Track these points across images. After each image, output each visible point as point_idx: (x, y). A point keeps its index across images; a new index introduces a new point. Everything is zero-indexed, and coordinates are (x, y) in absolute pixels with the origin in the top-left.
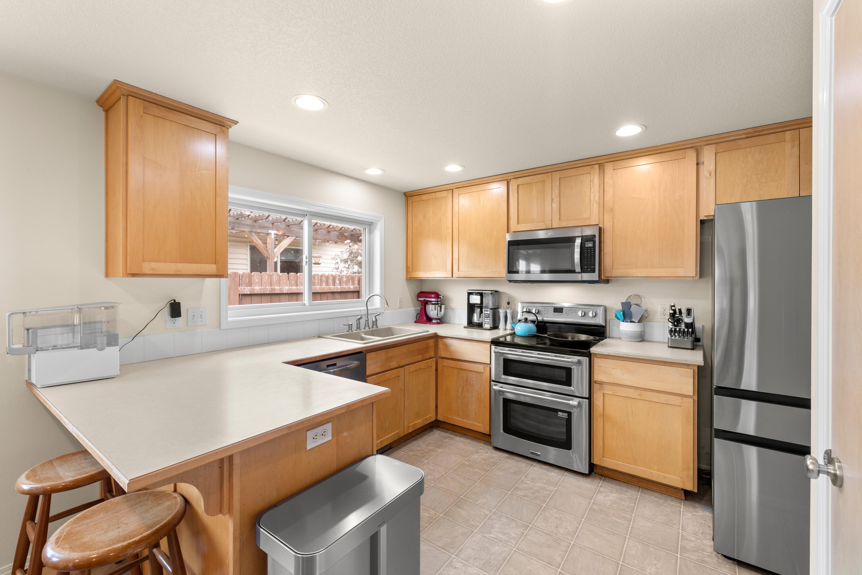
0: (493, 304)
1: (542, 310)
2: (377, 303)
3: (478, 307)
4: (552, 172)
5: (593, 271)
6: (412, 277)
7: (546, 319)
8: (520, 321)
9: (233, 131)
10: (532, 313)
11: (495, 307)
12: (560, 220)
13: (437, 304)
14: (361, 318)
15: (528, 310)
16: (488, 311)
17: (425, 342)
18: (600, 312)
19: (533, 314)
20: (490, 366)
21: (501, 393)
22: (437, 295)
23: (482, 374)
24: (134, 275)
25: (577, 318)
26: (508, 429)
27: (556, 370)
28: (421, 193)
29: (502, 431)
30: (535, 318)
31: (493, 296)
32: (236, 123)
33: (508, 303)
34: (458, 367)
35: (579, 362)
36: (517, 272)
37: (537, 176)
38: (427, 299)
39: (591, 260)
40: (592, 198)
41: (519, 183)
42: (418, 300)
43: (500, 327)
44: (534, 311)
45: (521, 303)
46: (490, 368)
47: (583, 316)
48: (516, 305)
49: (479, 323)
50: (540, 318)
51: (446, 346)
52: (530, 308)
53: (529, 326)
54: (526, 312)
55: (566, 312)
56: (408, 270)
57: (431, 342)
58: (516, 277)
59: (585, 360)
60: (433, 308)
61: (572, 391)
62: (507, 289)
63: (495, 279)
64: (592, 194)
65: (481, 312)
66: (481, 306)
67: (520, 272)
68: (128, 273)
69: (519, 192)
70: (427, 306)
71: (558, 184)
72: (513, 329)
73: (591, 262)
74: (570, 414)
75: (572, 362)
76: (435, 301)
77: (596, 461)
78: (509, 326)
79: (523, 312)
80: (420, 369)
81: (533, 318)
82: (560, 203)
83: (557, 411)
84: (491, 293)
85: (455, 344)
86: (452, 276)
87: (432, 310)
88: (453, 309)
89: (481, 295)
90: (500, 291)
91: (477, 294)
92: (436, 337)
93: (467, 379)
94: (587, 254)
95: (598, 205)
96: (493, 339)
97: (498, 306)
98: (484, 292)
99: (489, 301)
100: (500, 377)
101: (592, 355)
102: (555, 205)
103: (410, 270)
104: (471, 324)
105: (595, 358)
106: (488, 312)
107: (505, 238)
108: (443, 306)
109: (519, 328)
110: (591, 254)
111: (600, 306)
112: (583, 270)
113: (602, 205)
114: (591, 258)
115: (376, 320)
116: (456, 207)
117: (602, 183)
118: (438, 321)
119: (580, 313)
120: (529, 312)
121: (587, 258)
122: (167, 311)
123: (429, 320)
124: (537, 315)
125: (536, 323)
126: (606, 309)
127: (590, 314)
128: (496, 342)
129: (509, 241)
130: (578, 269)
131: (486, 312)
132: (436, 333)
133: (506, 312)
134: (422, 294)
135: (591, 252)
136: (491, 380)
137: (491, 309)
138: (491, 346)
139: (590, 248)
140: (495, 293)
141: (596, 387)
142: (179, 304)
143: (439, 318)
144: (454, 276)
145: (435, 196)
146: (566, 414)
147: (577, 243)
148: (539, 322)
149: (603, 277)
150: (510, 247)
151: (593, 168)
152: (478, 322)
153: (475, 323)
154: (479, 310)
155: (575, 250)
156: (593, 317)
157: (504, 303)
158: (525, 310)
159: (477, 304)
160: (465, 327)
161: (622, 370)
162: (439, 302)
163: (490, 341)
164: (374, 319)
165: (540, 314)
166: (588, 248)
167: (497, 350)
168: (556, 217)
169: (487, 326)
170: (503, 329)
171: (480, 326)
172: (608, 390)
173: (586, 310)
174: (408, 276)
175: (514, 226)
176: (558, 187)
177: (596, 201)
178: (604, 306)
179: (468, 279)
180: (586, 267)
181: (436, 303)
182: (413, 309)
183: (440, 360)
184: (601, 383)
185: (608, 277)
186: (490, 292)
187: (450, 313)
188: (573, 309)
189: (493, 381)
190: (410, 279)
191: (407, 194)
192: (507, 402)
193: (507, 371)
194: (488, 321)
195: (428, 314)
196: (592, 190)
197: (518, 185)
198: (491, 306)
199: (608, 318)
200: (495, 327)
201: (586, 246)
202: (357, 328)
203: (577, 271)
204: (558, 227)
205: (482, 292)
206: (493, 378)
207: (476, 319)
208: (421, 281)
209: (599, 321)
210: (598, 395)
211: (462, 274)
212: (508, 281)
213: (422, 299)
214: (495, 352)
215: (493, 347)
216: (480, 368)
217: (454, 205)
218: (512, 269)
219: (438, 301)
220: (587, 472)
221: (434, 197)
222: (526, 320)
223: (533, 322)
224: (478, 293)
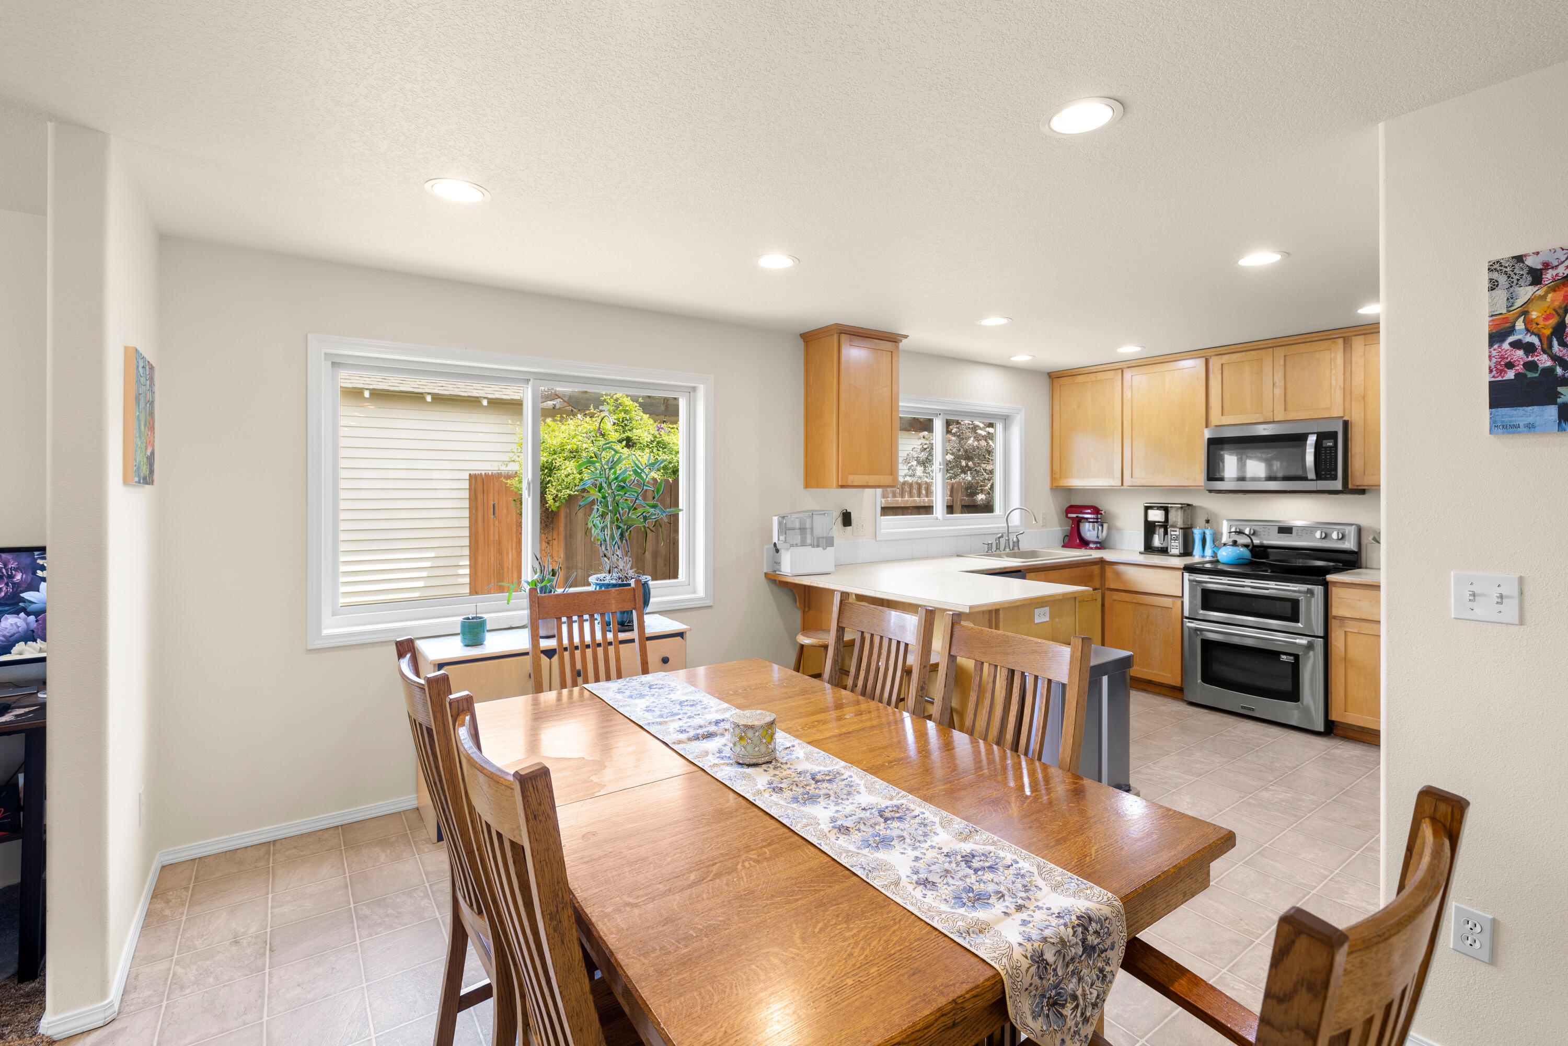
0: (1184, 522)
1: (1260, 530)
2: (1016, 519)
3: (1161, 526)
4: (1273, 347)
5: (1335, 478)
6: (1061, 485)
7: (1266, 542)
8: (1225, 545)
9: (904, 344)
10: (1244, 534)
11: (1187, 526)
12: (1285, 410)
13: (1097, 522)
14: (1002, 536)
15: (1238, 530)
16: (1176, 531)
17: (1088, 568)
18: (1352, 532)
19: (1246, 535)
20: (1182, 599)
21: (1198, 633)
22: (1096, 511)
23: (1170, 610)
24: (842, 487)
25: (1315, 541)
26: (1208, 678)
27: (1278, 602)
28: (1074, 374)
29: (1199, 681)
30: (1250, 541)
31: (1185, 510)
32: (906, 337)
33: (1208, 521)
34: (1135, 601)
35: (1311, 592)
36: (1222, 479)
37: (1252, 352)
38: (1081, 515)
39: (1331, 464)
40: (1334, 383)
41: (1223, 361)
42: (1067, 516)
43: (1195, 553)
44: (1247, 532)
45: (1228, 520)
46: (1182, 602)
47: (1324, 538)
48: (1219, 524)
49: (1161, 548)
50: (1257, 541)
51: (1118, 575)
52: (1241, 528)
53: (1240, 550)
54: (1235, 532)
55: (1297, 533)
56: (1054, 476)
57: (1096, 569)
58: (1218, 485)
59: (1318, 590)
60: (1091, 528)
61: (1299, 628)
62: (1206, 503)
63: (1187, 488)
64: (1333, 377)
65: (1166, 533)
66: (1165, 525)
67: (1226, 480)
68: (840, 484)
69: (1224, 373)
70: (1081, 525)
71: (1282, 362)
72: (1215, 554)
73: (1330, 465)
74: (1296, 657)
75: (1299, 592)
76: (1094, 518)
77: (1334, 717)
78: (1209, 552)
79: (1230, 532)
80: (1084, 601)
81: (1246, 540)
82: (1285, 389)
83: (1277, 654)
84: (1182, 508)
85: (1130, 572)
86: (1122, 484)
87: (1089, 530)
88: (1119, 530)
89: (1166, 510)
90: (1194, 505)
91: (1159, 508)
92: (1102, 562)
93: (1148, 616)
94: (1326, 456)
95: (1342, 392)
96: (1185, 565)
97: (1191, 525)
98: (1169, 505)
99: (1176, 517)
100: (1198, 613)
101: (1329, 584)
102: (1279, 392)
103: (1058, 475)
104: (1149, 548)
105: (1333, 588)
106: (1177, 533)
107: (1203, 435)
108: (1105, 526)
109: (1224, 553)
110: (1331, 456)
111: (1351, 525)
112: (1319, 476)
113: (1347, 390)
114: (1331, 462)
115: (1018, 541)
116: (1128, 394)
117: (1347, 362)
118: (1098, 545)
119: (1318, 535)
120: (1240, 533)
121: (1326, 461)
122: (840, 520)
123: (1084, 543)
124: (1252, 537)
125: (1250, 547)
126: (1359, 530)
127: (1335, 536)
128: (1190, 569)
129: (1209, 439)
130: (1311, 475)
131: (1172, 533)
132: (1102, 558)
133: (1204, 533)
134: (1071, 509)
135: (1331, 453)
136: (1183, 617)
137: (1181, 528)
138: (1183, 573)
139: (1330, 447)
140: (1187, 508)
141: (1334, 624)
142: (850, 513)
143: (1100, 541)
144: (1124, 484)
145: (1096, 377)
146: (1292, 658)
147: (1311, 440)
148: (1255, 546)
149: (1350, 486)
150: (1211, 447)
151: (1334, 342)
152: (1160, 546)
153: (1156, 547)
154: (1162, 530)
155: (1308, 451)
156: (1338, 539)
157: (1200, 521)
158: (1233, 530)
159: (1159, 522)
160: (1141, 553)
161: (1371, 602)
162: (1099, 520)
163: (1182, 567)
164: (1015, 539)
165: (1257, 536)
166: (1326, 448)
167: (1192, 578)
168: (1280, 408)
169: (1176, 551)
170: (1199, 556)
171: (1164, 551)
172: (1352, 627)
173: (1328, 531)
174: (1054, 485)
175: (1216, 418)
176: (1282, 368)
177: (1340, 387)
178: (1356, 525)
179: (1145, 488)
180: (1323, 473)
181: (1095, 520)
182: (1059, 528)
183: (1107, 593)
184: (1343, 619)
185: (1358, 486)
186: (1180, 506)
187: (1116, 536)
188: (1308, 530)
189: (1187, 618)
190: (1059, 490)
191: (1051, 374)
192: (1208, 645)
193: (1206, 606)
194: (1177, 544)
195: (1083, 535)
196: (1334, 372)
197: (1222, 365)
198: (1180, 523)
199: (1364, 542)
200: (1187, 552)
201: (1324, 445)
202: (997, 549)
203: (1310, 477)
204: (1283, 419)
205: (1167, 505)
206: (1186, 614)
207: (1157, 541)
208: (1070, 491)
209: (1350, 544)
210: (1337, 633)
211: (1137, 482)
212: (1207, 492)
213: (1074, 515)
214: (1189, 580)
215: (1186, 575)
216: (1168, 602)
217: (1125, 390)
218: (1213, 473)
219: (1097, 519)
220: (1322, 730)
221: (1094, 379)
222: (1235, 543)
223: (1246, 546)
224: (1161, 507)
